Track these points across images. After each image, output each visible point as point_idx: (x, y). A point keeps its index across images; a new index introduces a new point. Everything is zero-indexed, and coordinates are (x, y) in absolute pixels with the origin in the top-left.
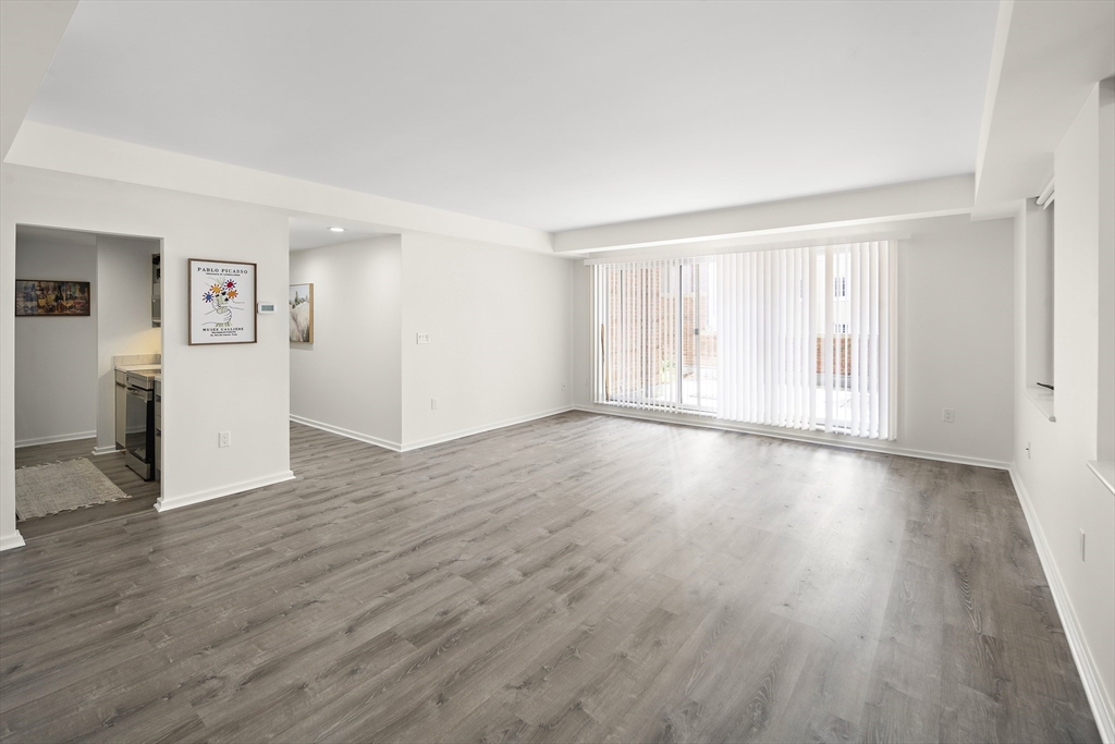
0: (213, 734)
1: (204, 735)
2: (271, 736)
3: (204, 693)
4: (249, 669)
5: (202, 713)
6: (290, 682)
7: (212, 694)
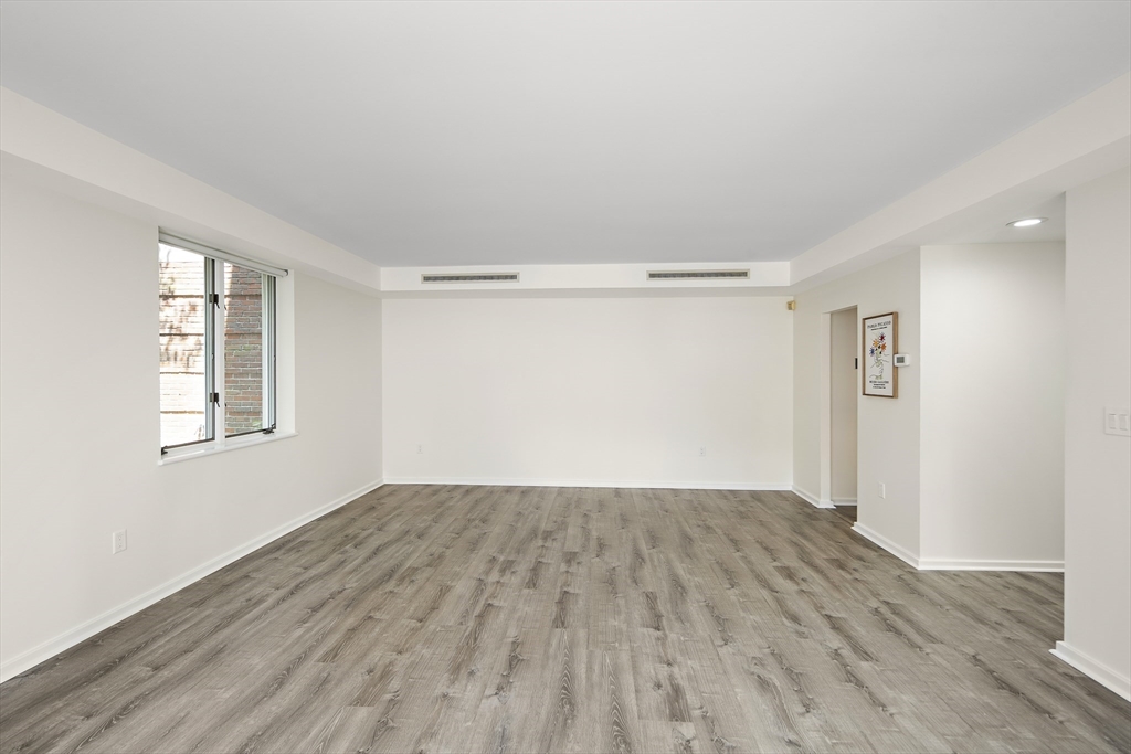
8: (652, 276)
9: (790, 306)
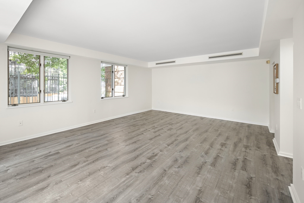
8: (210, 58)
9: (267, 62)
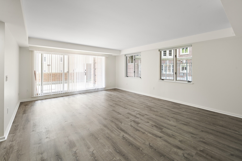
0: (197, 150)
1: (198, 151)
2: (192, 142)
3: (189, 156)
4: (179, 151)
5: (194, 154)
6: (179, 143)
7: (188, 154)
